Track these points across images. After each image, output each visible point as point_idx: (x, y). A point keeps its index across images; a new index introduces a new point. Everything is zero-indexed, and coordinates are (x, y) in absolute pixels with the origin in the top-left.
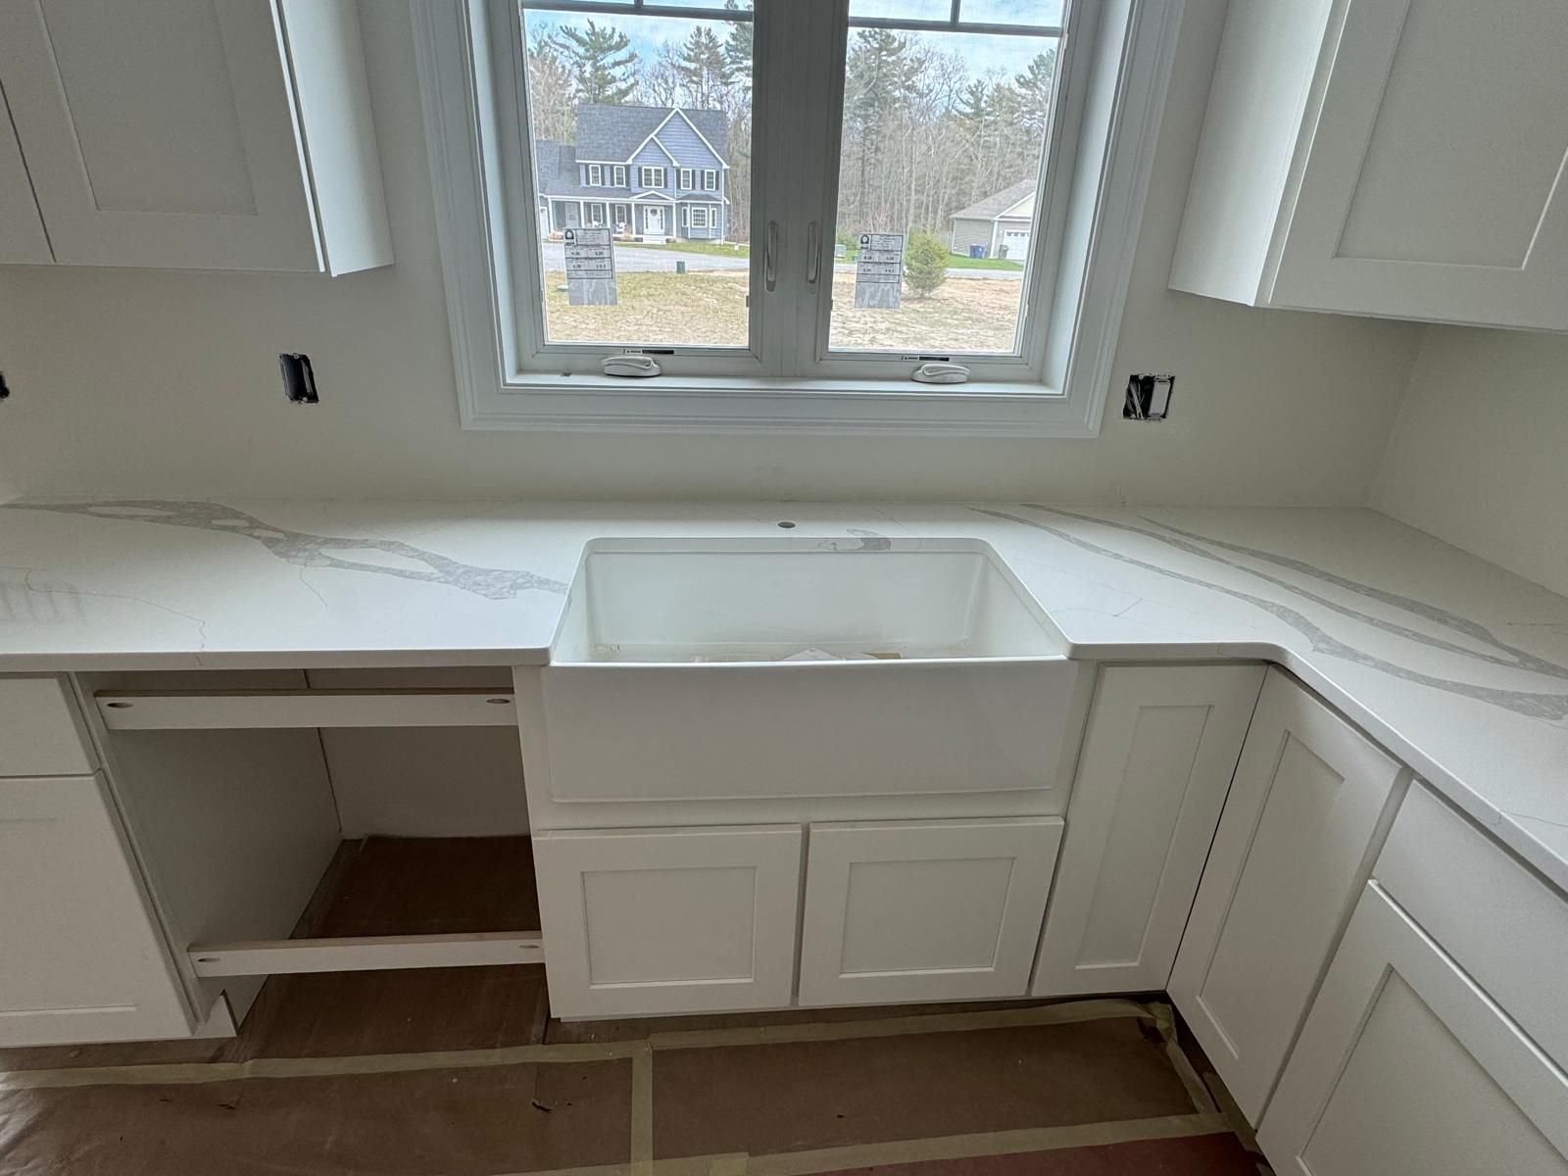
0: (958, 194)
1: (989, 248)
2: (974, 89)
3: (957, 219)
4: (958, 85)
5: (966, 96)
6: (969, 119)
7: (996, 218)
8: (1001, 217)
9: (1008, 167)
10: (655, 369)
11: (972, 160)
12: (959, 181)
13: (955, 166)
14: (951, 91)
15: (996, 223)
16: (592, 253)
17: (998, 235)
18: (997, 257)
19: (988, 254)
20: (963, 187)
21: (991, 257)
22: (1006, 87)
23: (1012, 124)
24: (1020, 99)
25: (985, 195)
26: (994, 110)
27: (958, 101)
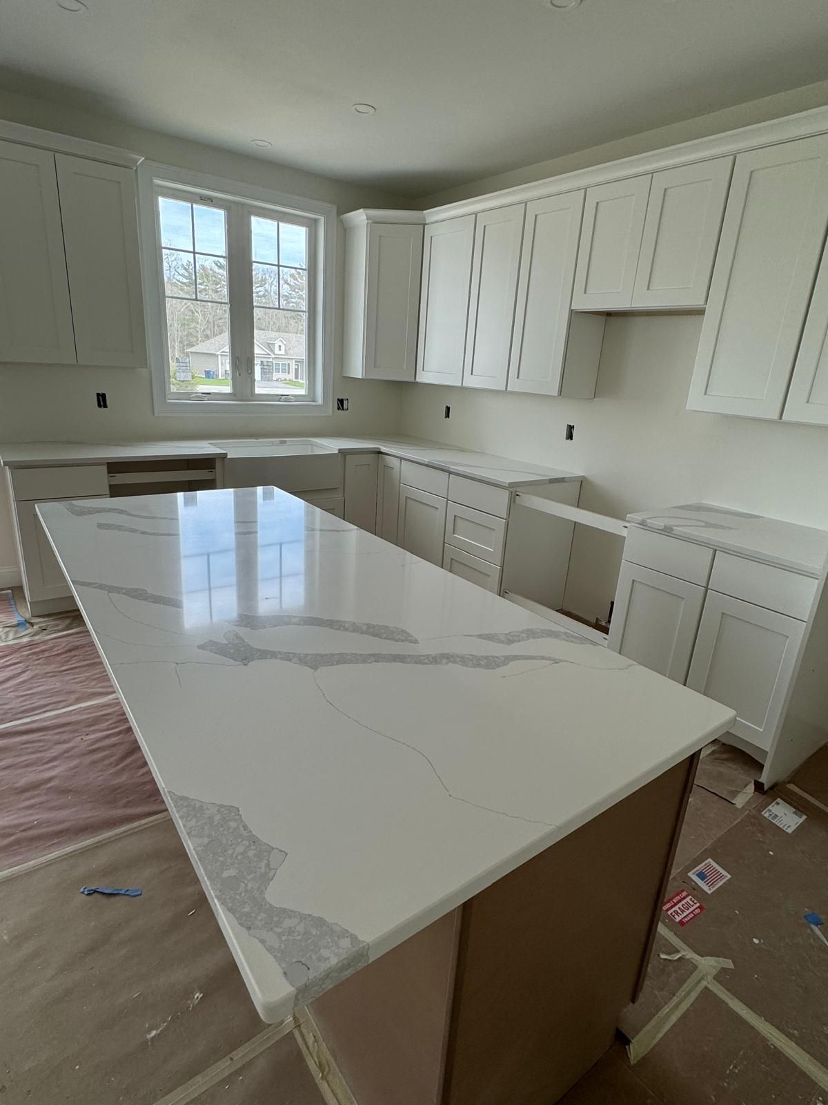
0: (187, 336)
1: (217, 370)
2: (187, 267)
3: (191, 352)
4: (174, 263)
5: (182, 271)
6: (187, 286)
7: (219, 353)
8: (222, 352)
9: (220, 319)
10: (206, 399)
11: (193, 313)
12: (186, 327)
13: (182, 317)
14: (170, 266)
15: (219, 357)
16: (184, 365)
17: (222, 364)
18: (224, 378)
19: (217, 376)
20: (190, 331)
21: (220, 377)
22: (209, 267)
23: (217, 292)
24: (220, 276)
25: (207, 337)
26: (204, 282)
27: (177, 274)
